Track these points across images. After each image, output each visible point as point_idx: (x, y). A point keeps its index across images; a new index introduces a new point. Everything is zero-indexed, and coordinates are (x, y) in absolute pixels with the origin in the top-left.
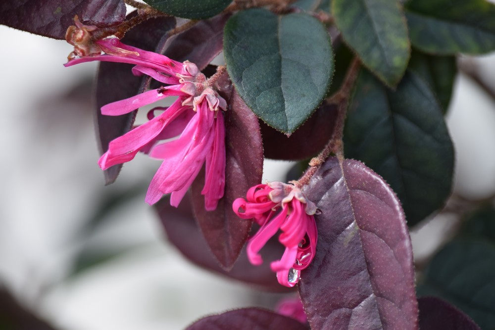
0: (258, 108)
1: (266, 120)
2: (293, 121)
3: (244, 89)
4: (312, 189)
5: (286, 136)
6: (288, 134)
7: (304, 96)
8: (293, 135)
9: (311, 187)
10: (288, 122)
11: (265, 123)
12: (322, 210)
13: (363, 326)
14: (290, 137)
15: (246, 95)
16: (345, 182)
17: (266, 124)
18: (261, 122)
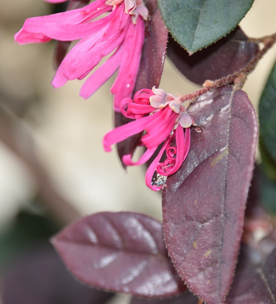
0: (171, 22)
1: (174, 35)
2: (198, 42)
3: (164, 2)
4: (201, 108)
5: (188, 54)
6: (191, 53)
7: (216, 22)
8: (195, 54)
9: (200, 107)
10: (194, 41)
11: (173, 37)
12: (203, 129)
13: (206, 241)
14: (192, 55)
15: (164, 8)
16: (230, 108)
17: (173, 39)
18: (170, 35)
